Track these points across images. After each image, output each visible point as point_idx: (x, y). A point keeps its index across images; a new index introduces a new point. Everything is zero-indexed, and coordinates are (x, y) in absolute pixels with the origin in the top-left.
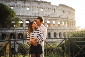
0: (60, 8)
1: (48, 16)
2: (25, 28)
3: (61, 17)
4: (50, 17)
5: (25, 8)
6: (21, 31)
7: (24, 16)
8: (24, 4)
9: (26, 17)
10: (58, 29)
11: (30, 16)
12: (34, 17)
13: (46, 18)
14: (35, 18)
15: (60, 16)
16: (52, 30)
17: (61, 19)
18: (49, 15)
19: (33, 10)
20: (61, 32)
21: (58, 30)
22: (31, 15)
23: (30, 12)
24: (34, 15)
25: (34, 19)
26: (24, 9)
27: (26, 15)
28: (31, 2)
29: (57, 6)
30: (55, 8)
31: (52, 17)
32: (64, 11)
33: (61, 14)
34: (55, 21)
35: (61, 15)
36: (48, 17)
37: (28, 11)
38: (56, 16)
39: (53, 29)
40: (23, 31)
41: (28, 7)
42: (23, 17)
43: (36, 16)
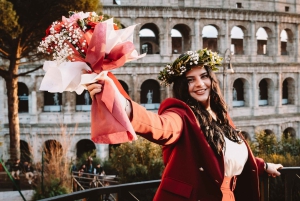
1: (236, 7)
3: (292, 10)
4: (245, 12)
7: (132, 8)
9: (142, 14)
10: (279, 65)
11: (160, 8)
12: (175, 10)
13: (227, 16)
14: (179, 14)
15: (287, 8)
16: (251, 69)
17: (295, 20)
18: (239, 5)
20: (292, 76)
21: (280, 70)
22: (164, 5)
24: (174, 3)
25: (175, 22)
34: (266, 28)
35: (295, 4)
36: (235, 11)
38: (269, 7)
39: (256, 65)
40: (129, 70)
42: (129, 12)
43: (183, 9)
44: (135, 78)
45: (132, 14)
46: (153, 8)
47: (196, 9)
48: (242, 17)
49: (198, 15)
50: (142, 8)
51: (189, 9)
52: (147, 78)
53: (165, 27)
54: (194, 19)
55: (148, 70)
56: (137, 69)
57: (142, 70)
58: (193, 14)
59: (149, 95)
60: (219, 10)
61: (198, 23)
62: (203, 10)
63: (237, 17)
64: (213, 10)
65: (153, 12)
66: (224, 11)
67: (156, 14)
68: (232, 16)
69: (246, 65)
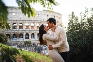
0: (44, 13)
2: (12, 29)
4: (34, 21)
5: (12, 14)
6: (9, 32)
7: (11, 20)
8: (11, 10)
9: (13, 21)
11: (16, 20)
12: (19, 20)
13: (30, 21)
15: (43, 20)
16: (35, 32)
19: (18, 15)
23: (16, 17)
24: (19, 19)
25: (19, 23)
27: (13, 19)
28: (17, 9)
29: (41, 12)
30: (39, 13)
31: (36, 21)
32: (48, 15)
33: (44, 18)
36: (32, 21)
37: (14, 16)
38: (39, 20)
39: (36, 31)
40: (10, 32)
41: (14, 13)
43: (21, 20)
46: (15, 20)
47: (24, 20)
48: (33, 22)
49: (24, 21)
50: (13, 20)
51: (22, 20)
52: (14, 33)
55: (14, 32)
57: (13, 32)
58: (23, 21)
59: (15, 37)
60: (28, 20)
61: (24, 23)
62: (25, 20)
63: (32, 22)
64: (27, 20)
66: (29, 20)
67: (16, 21)
68: (31, 21)
69: (34, 31)
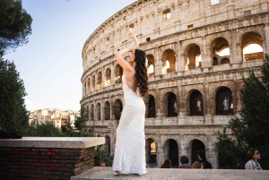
2: (210, 68)
7: (201, 28)
9: (210, 31)
11: (225, 22)
14: (245, 23)
23: (223, 9)
24: (239, 15)
25: (242, 32)
26: (202, 6)
27: (209, 22)
37: (215, 7)
40: (201, 80)
43: (248, 18)
44: (207, 86)
45: (201, 33)
46: (219, 24)
49: (266, 20)
50: (209, 26)
51: (256, 16)
52: (218, 85)
53: (232, 38)
54: (263, 25)
55: (218, 78)
56: (208, 78)
57: (212, 78)
58: (260, 21)
65: (220, 27)
67: (223, 28)
